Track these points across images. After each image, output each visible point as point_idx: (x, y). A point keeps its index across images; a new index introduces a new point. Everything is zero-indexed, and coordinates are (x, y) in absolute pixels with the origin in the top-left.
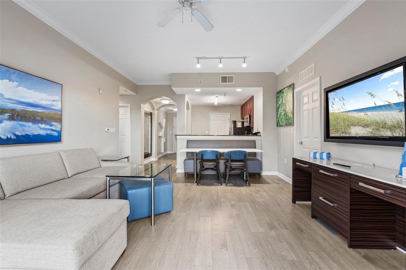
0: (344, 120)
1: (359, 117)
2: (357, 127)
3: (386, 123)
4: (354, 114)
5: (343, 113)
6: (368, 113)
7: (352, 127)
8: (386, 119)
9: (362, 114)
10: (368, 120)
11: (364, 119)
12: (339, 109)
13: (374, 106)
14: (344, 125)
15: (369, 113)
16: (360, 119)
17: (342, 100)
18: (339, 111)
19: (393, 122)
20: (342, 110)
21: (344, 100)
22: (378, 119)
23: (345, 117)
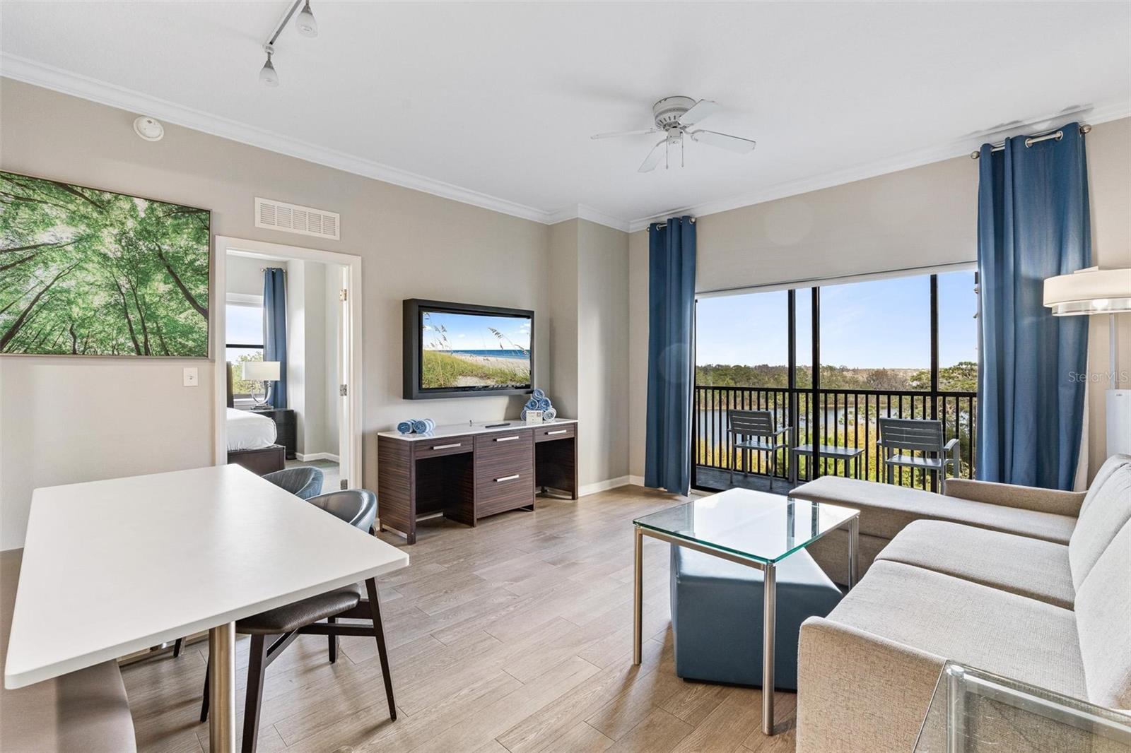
0: (444, 366)
1: (475, 363)
2: (469, 378)
3: (515, 375)
4: (464, 357)
5: (443, 354)
6: (489, 358)
7: (461, 377)
8: (516, 369)
9: (480, 359)
10: (489, 368)
11: (484, 367)
12: (433, 345)
13: (501, 349)
14: (443, 374)
15: (492, 359)
16: (476, 366)
17: (441, 330)
18: (434, 349)
19: (525, 373)
20: (440, 348)
21: (445, 331)
22: (504, 368)
23: (447, 360)
